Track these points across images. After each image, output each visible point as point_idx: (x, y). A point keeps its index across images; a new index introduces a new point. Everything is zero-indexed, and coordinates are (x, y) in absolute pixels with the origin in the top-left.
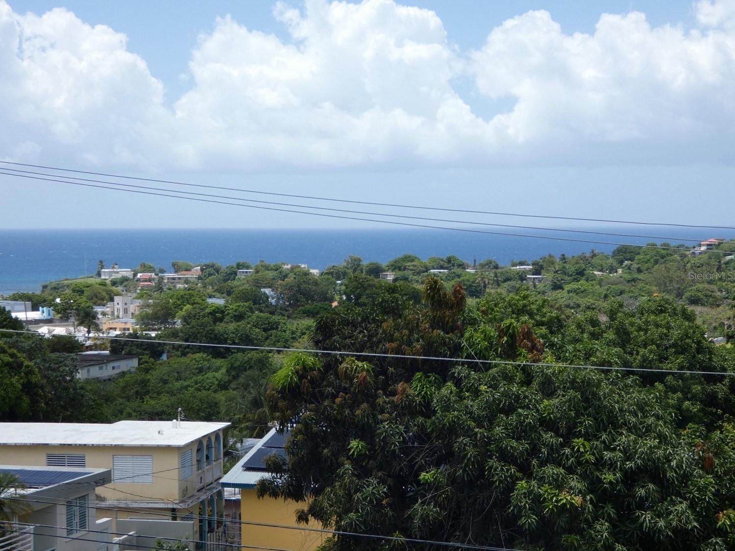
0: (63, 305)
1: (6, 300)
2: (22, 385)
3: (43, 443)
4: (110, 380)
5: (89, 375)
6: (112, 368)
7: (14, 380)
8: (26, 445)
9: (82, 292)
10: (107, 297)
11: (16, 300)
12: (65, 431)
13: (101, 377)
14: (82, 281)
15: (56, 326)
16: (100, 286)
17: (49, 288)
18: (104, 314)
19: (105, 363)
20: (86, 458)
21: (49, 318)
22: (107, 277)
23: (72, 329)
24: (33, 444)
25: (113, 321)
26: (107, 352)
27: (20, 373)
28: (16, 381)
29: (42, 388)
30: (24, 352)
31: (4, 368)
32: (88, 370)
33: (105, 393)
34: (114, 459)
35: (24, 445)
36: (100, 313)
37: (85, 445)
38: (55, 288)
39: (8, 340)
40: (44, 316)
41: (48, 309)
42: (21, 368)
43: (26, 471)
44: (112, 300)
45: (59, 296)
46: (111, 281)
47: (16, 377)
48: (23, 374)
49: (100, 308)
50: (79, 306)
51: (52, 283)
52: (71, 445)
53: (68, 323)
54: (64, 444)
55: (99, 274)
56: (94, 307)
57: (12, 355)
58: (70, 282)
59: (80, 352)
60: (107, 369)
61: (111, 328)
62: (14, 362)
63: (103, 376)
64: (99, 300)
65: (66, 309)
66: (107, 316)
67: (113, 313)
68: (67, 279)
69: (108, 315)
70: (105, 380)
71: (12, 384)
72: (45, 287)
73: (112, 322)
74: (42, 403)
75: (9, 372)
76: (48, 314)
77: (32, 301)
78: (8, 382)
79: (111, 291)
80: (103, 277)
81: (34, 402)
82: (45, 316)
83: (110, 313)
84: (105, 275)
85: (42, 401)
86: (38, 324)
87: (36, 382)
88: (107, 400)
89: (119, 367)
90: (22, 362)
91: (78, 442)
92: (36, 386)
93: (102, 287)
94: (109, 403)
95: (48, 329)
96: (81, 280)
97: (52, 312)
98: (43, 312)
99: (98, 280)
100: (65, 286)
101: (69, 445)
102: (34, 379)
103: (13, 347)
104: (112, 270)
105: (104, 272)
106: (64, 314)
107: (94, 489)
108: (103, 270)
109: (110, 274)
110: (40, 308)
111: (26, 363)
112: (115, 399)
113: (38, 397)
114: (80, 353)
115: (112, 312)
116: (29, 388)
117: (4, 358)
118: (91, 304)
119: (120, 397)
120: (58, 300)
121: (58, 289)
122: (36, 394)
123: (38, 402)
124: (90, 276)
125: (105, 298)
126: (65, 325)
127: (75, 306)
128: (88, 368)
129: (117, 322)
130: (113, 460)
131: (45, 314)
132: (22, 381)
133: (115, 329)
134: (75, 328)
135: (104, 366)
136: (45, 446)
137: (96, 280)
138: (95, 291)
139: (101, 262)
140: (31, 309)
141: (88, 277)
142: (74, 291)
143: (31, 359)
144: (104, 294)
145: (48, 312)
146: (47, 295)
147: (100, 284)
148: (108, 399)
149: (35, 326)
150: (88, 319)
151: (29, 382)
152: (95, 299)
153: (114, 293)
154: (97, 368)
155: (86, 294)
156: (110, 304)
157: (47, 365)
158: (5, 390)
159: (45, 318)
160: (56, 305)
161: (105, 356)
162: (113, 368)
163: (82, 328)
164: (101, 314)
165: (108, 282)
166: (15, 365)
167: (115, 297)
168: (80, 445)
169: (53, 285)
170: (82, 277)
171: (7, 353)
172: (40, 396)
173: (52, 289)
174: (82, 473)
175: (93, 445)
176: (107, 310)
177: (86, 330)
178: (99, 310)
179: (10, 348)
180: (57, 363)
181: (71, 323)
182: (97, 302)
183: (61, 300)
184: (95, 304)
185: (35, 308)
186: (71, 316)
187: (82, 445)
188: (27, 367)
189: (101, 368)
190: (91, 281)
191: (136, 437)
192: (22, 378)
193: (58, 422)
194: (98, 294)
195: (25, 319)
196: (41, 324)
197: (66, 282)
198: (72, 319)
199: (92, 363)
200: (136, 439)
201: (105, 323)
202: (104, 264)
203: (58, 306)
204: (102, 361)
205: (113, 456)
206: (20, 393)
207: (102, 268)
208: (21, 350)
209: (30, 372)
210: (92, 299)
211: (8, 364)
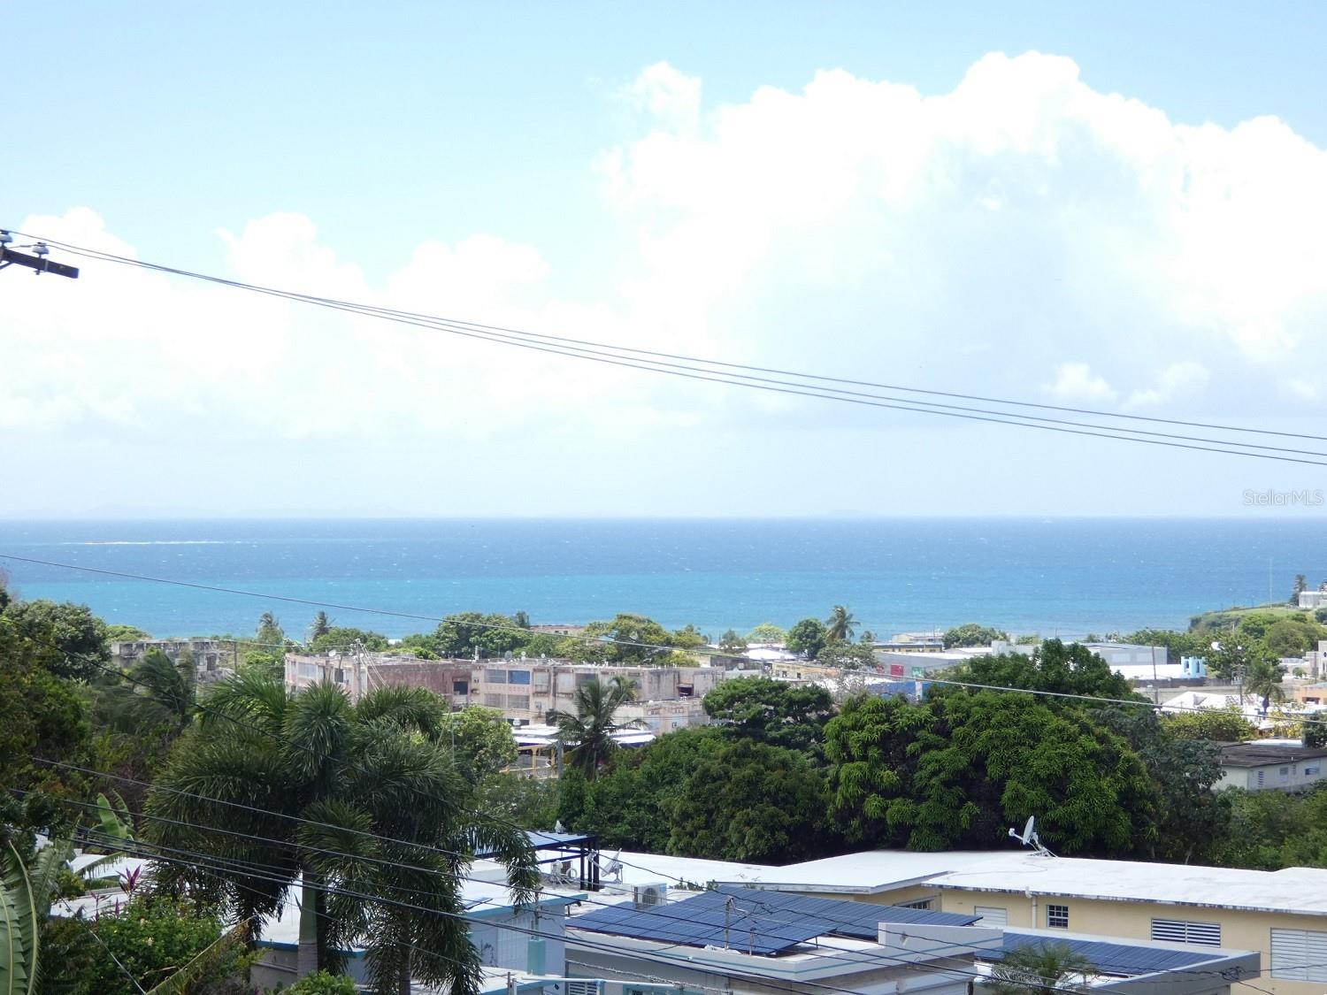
0: (1223, 655)
1: (1124, 642)
2: (1119, 793)
3: (1146, 898)
4: (1297, 794)
5: (1261, 782)
6: (1304, 772)
7: (1104, 784)
8: (1116, 901)
9: (1262, 632)
10: (1306, 641)
11: (1143, 644)
12: (1186, 880)
13: (1284, 788)
14: (1263, 612)
15: (1209, 691)
16: (1294, 621)
17: (1203, 623)
18: (1299, 673)
19: (1293, 762)
20: (1222, 931)
21: (1198, 676)
22: (1309, 607)
23: (1237, 697)
24: (1128, 899)
25: (1314, 686)
26: (1298, 742)
27: (1115, 771)
28: (1109, 786)
29: (1153, 799)
30: (1125, 735)
31: (1087, 762)
32: (1261, 774)
33: (1289, 818)
34: (1273, 935)
35: (1112, 900)
36: (1290, 670)
37: (1220, 906)
38: (1214, 624)
39: (1098, 711)
40: (1189, 674)
41: (1197, 660)
42: (1117, 763)
43: (1109, 945)
44: (1314, 647)
45: (1217, 640)
46: (1317, 614)
47: (1108, 779)
48: (1119, 774)
49: (1292, 662)
50: (1253, 657)
51: (1207, 614)
52: (1196, 904)
53: (1231, 688)
54: (1183, 903)
55: (1295, 601)
56: (1280, 659)
57: (1102, 739)
58: (1240, 613)
59: (1248, 739)
60: (1294, 773)
61: (1308, 699)
62: (1103, 752)
63: (1287, 785)
64: (1290, 647)
65: (1229, 662)
66: (1304, 676)
67: (1315, 671)
68: (1236, 609)
69: (1305, 674)
70: (1288, 795)
71: (1099, 789)
72: (1195, 622)
73: (1311, 688)
74: (1153, 826)
75: (1095, 769)
76: (1195, 669)
77: (1168, 645)
78: (1094, 786)
79: (1313, 630)
80: (1302, 606)
81: (1139, 824)
82: (1191, 673)
83: (1309, 671)
84: (1306, 603)
85: (1153, 823)
86: (1178, 687)
87: (1142, 789)
88: (1291, 831)
89: (1317, 770)
90: (1119, 752)
91: (1209, 901)
92: (1142, 796)
93: (1298, 623)
94: (1293, 835)
95: (1194, 696)
96: (1260, 611)
97: (1203, 667)
98: (1188, 666)
99: (1293, 611)
100: (1232, 620)
101: (1191, 904)
102: (1139, 784)
103: (1105, 725)
104: (1320, 593)
105: (1305, 596)
106: (1225, 669)
107: (1228, 987)
108: (1303, 593)
109: (1316, 600)
110: (1182, 658)
111: (1127, 753)
112: (1306, 830)
113: (1145, 816)
114: (1248, 742)
115: (1313, 669)
116: (1128, 798)
117: (1087, 744)
118: (1274, 655)
119: (1316, 827)
120: (1215, 646)
121: (1219, 625)
122: (1142, 810)
123: (1144, 824)
124: (1278, 602)
125: (1302, 643)
126: (1227, 691)
127: (1245, 656)
128: (1261, 770)
129: (1320, 688)
130: (1271, 937)
131: (1190, 670)
132: (1118, 786)
133: (1316, 700)
134: (1241, 697)
135: (1290, 767)
136: (1150, 904)
137: (1289, 610)
138: (1285, 631)
139: (1301, 578)
140: (1165, 660)
141: (1274, 606)
142: (1246, 629)
143: (1136, 748)
144: (1300, 636)
145: (1196, 666)
146: (1197, 637)
147: (1294, 619)
148: (1296, 829)
149: (1171, 690)
150: (1266, 681)
151: (1131, 789)
152: (1283, 644)
153: (1319, 636)
154: (1277, 770)
155: (1268, 635)
156: (1310, 654)
157: (1165, 759)
158: (1087, 800)
159: (1189, 677)
160: (1211, 654)
161: (1295, 750)
162: (1307, 772)
163: (1254, 696)
164: (1294, 672)
165: (1311, 615)
166: (1105, 756)
167: (1320, 642)
168: (1212, 907)
169: (1212, 618)
170: (1263, 604)
171: (1093, 734)
172: (1149, 814)
173: (1207, 625)
174: (1206, 955)
175: (1235, 907)
176: (1305, 665)
177: (1262, 699)
178: (1289, 665)
179: (1098, 725)
180: (1183, 758)
181: (1236, 688)
182: (1286, 650)
183: (1220, 645)
184: (1283, 653)
185: (1173, 658)
186: (1235, 675)
187: (1215, 905)
188: (1128, 760)
189: (1284, 771)
190: (1279, 612)
191: (1316, 898)
192: (1117, 781)
193: (1183, 863)
194: (1288, 636)
195: (1153, 678)
196: (1183, 688)
197: (1234, 613)
198: (1238, 681)
199: (1269, 761)
200: (1316, 902)
201: (1298, 690)
202: (1304, 581)
203: (1214, 656)
204: (1286, 757)
205: (1271, 929)
206: (1114, 807)
207: (1301, 590)
208: (1118, 731)
209: (1132, 770)
210: (1278, 644)
211: (1092, 755)
